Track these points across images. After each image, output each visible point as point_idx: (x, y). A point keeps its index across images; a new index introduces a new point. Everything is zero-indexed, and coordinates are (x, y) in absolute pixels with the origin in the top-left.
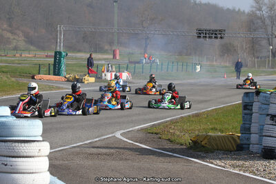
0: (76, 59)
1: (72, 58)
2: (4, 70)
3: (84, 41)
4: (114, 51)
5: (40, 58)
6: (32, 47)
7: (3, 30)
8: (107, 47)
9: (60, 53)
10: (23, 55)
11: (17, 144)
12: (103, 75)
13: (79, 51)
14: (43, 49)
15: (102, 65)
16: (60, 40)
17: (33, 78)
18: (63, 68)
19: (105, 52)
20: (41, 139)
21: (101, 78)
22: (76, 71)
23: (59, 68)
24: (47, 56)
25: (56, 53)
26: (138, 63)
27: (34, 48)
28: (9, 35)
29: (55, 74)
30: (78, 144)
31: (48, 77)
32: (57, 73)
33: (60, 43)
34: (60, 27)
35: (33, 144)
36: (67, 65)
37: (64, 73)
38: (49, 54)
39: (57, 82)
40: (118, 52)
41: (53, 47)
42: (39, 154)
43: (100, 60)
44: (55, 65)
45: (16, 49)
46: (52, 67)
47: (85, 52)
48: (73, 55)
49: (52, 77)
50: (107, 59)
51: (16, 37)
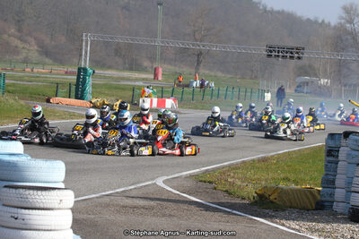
0: (105, 77)
1: (100, 77)
2: (10, 88)
3: (116, 54)
4: (155, 69)
5: (58, 74)
6: (47, 60)
7: (9, 36)
8: (146, 64)
9: (85, 70)
10: (35, 70)
11: (31, 192)
12: (141, 100)
13: (110, 67)
14: (62, 63)
15: (139, 88)
16: (86, 53)
17: (48, 101)
18: (89, 89)
19: (144, 70)
20: (62, 186)
21: (137, 104)
22: (104, 94)
23: (83, 90)
24: (66, 73)
25: (79, 69)
26: (188, 86)
27: (51, 61)
28: (17, 42)
29: (77, 98)
30: (107, 193)
31: (68, 101)
32: (80, 95)
33: (86, 57)
34: (86, 36)
35: (52, 192)
36: (94, 86)
37: (89, 96)
38: (70, 69)
39: (79, 107)
40: (160, 70)
41: (76, 60)
42: (60, 206)
43: (137, 80)
44: (77, 85)
45: (26, 61)
46: (73, 88)
47: (117, 69)
48: (102, 72)
49: (73, 101)
50: (146, 79)
51: (27, 46)
